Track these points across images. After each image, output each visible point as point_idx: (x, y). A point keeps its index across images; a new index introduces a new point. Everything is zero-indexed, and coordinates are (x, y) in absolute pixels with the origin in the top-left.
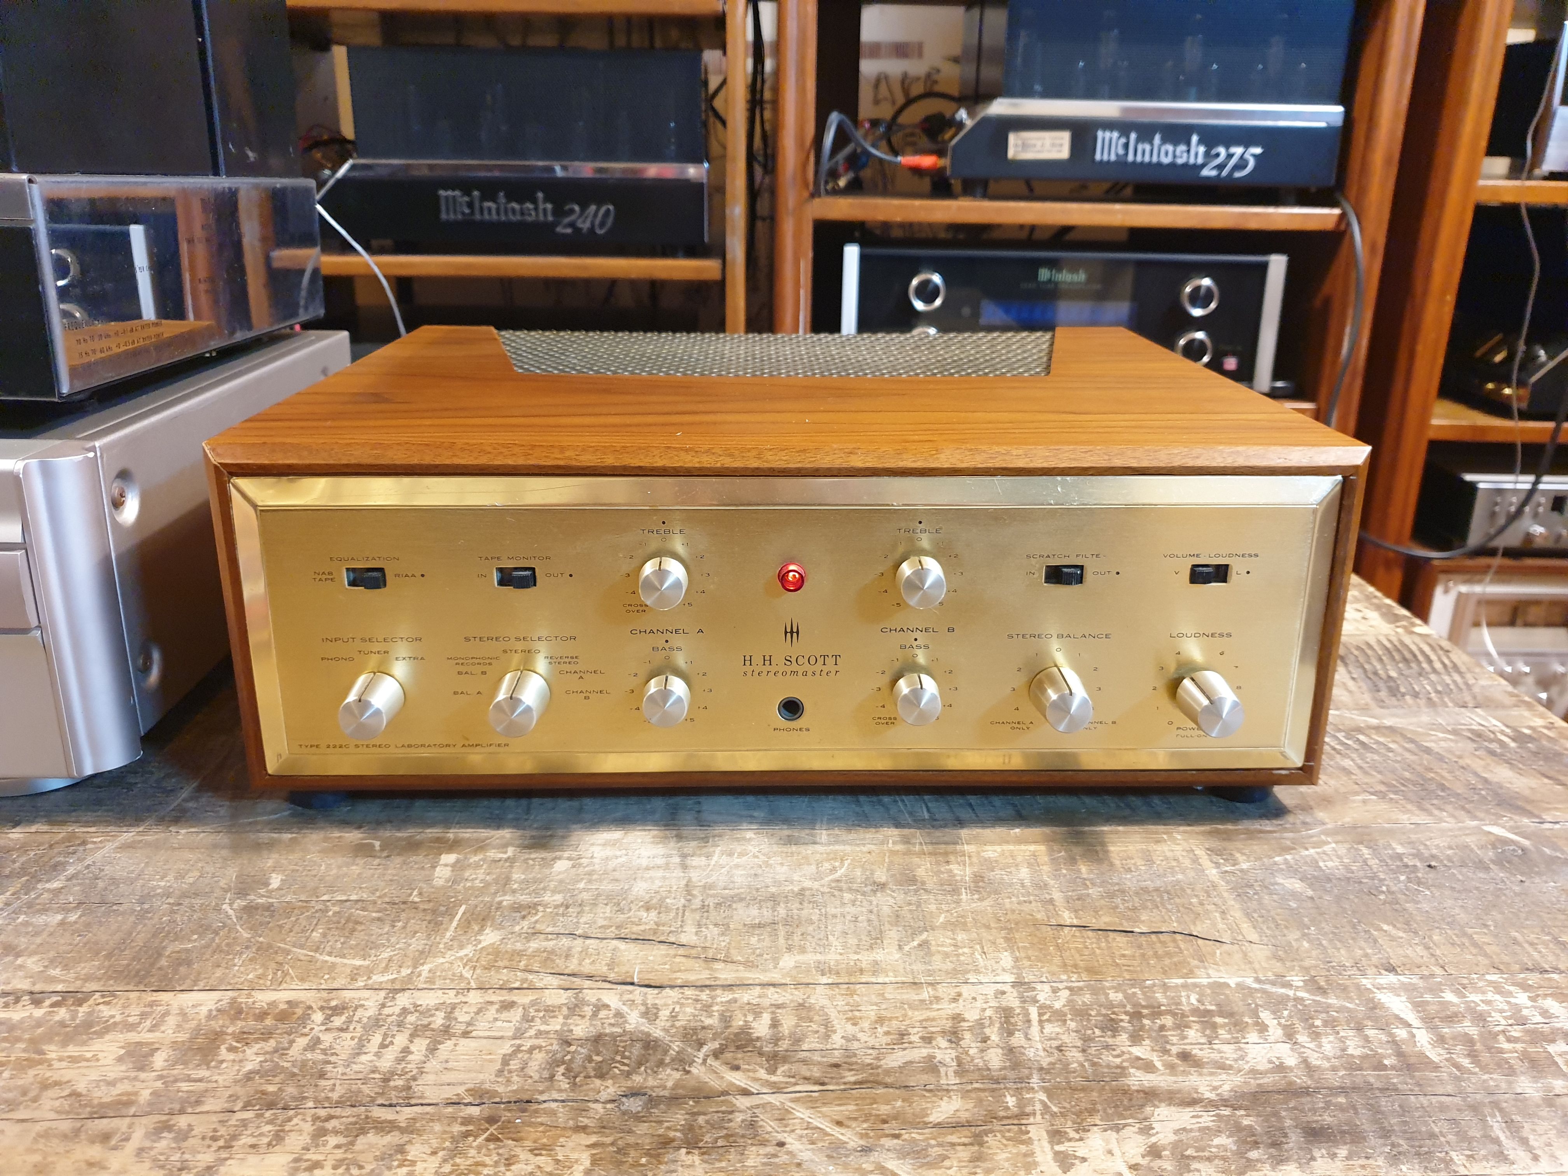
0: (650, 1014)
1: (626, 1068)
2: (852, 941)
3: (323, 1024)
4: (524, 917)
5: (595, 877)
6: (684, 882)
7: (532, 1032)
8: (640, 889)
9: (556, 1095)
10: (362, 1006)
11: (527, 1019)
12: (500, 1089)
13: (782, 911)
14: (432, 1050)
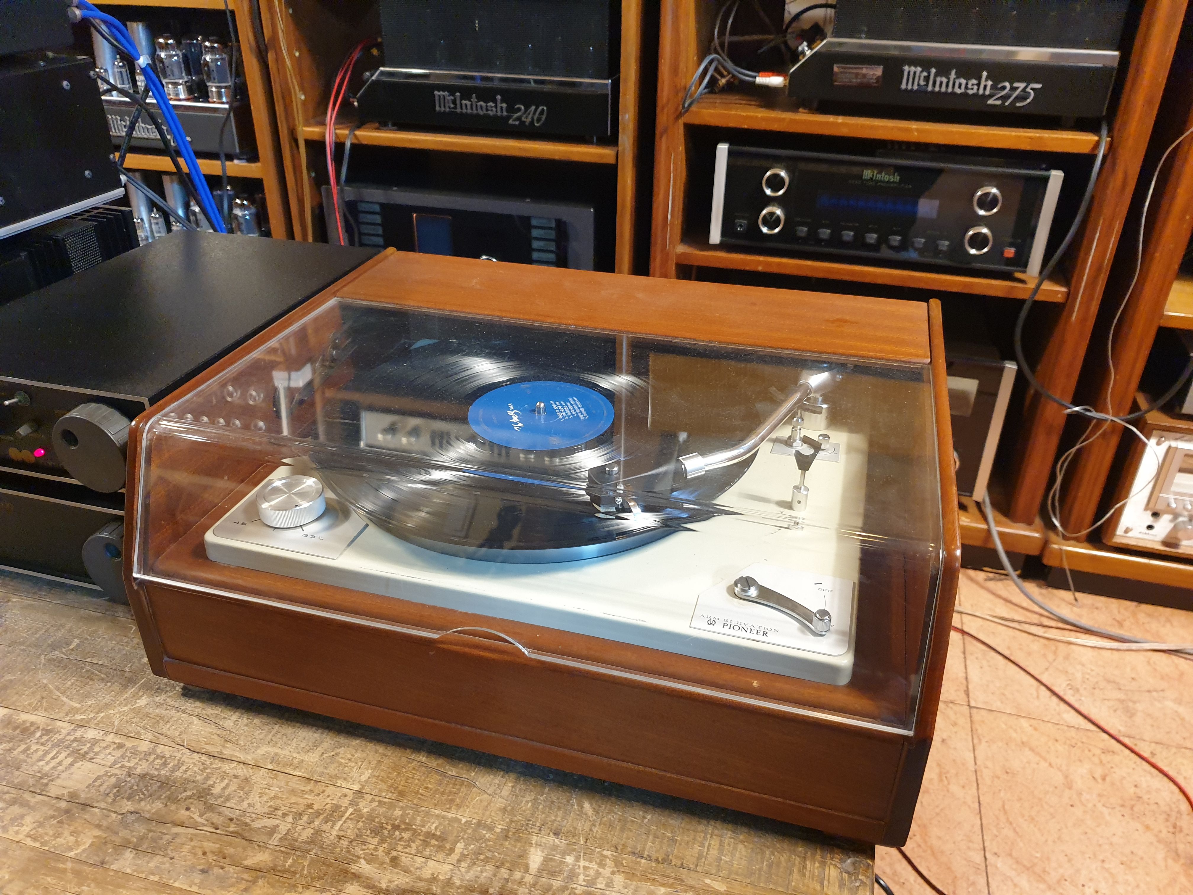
0: (177, 766)
1: (142, 796)
3: (38, 739)
7: (120, 765)
9: (103, 805)
10: (60, 732)
11: (123, 757)
12: (83, 796)
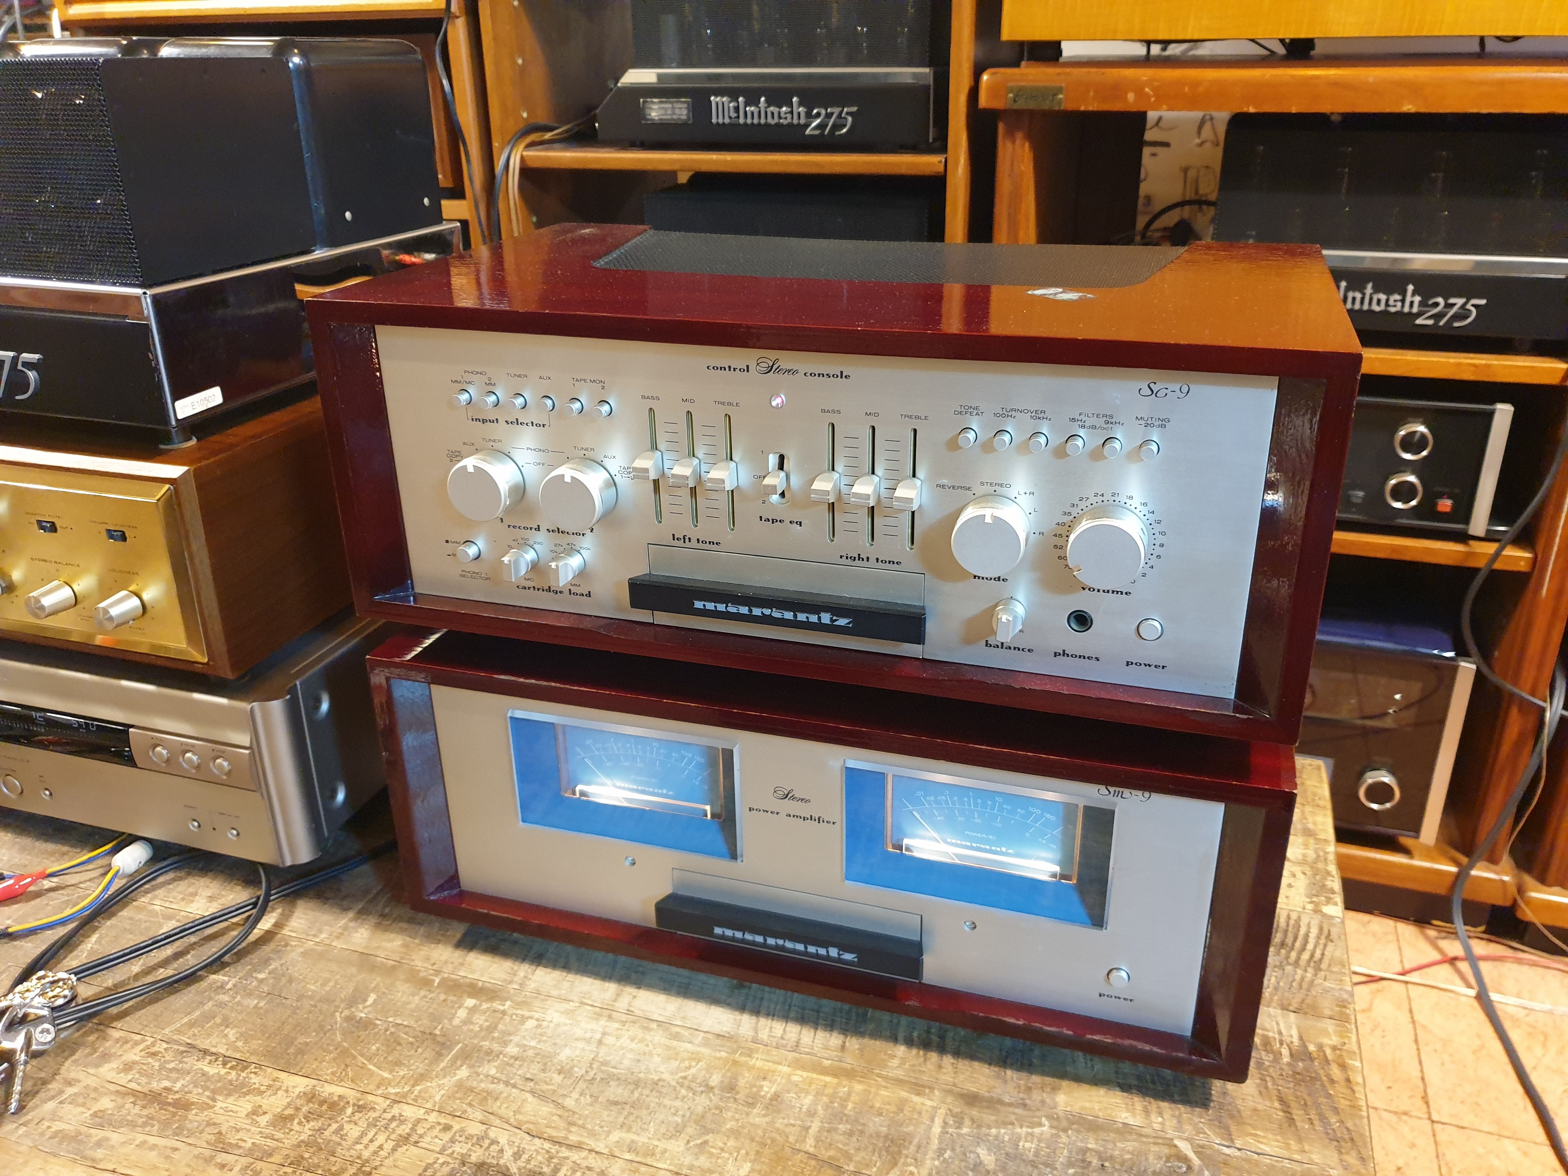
0: (517, 1156)
2: (663, 1130)
3: (349, 1117)
4: (489, 1061)
5: (545, 1038)
6: (592, 1056)
7: (450, 1151)
8: (565, 1055)
10: (374, 1108)
11: (452, 1141)
13: (636, 1094)
14: (394, 1150)
